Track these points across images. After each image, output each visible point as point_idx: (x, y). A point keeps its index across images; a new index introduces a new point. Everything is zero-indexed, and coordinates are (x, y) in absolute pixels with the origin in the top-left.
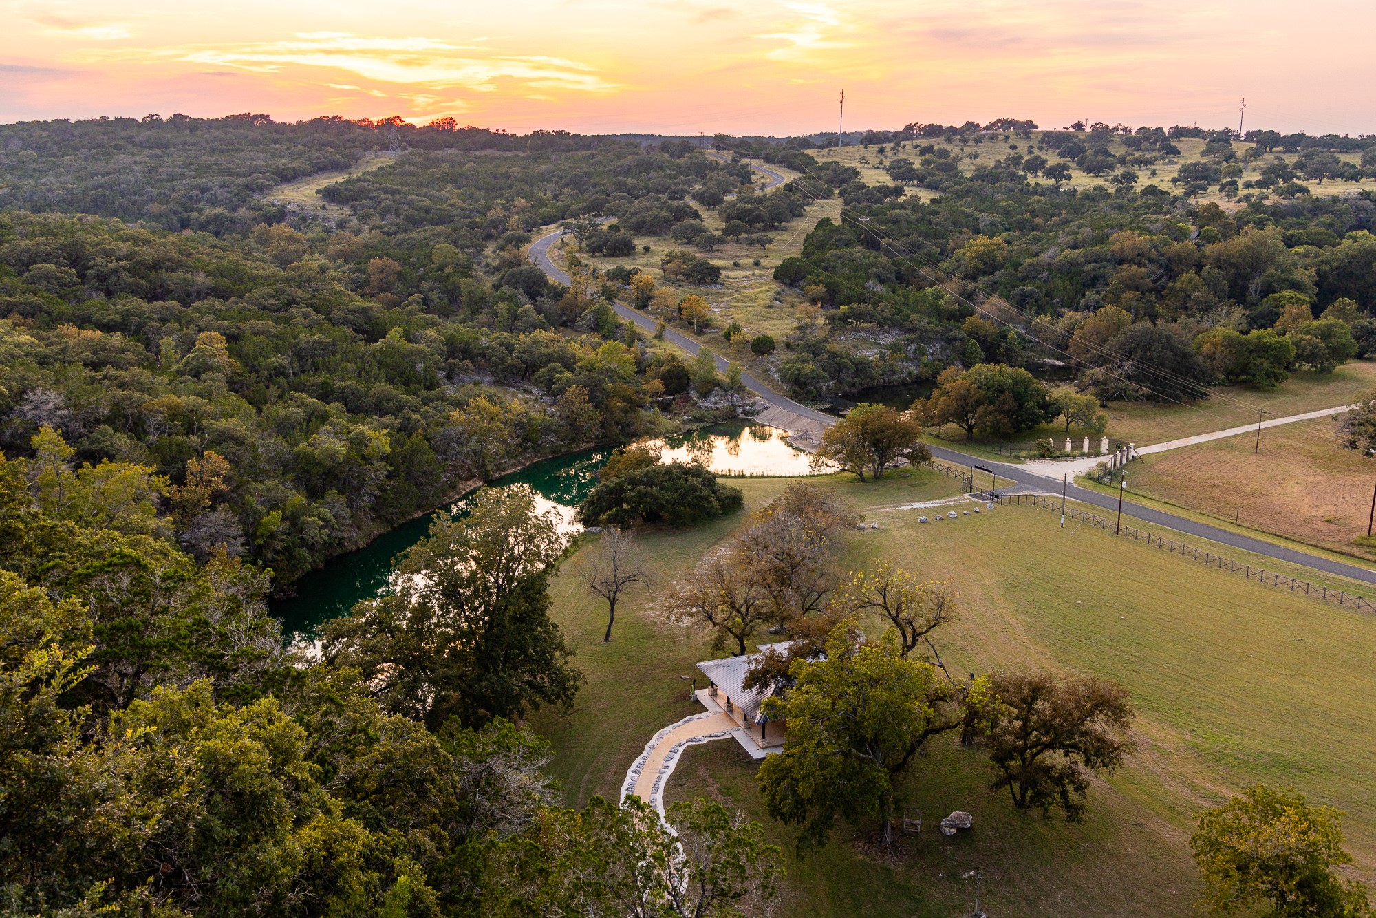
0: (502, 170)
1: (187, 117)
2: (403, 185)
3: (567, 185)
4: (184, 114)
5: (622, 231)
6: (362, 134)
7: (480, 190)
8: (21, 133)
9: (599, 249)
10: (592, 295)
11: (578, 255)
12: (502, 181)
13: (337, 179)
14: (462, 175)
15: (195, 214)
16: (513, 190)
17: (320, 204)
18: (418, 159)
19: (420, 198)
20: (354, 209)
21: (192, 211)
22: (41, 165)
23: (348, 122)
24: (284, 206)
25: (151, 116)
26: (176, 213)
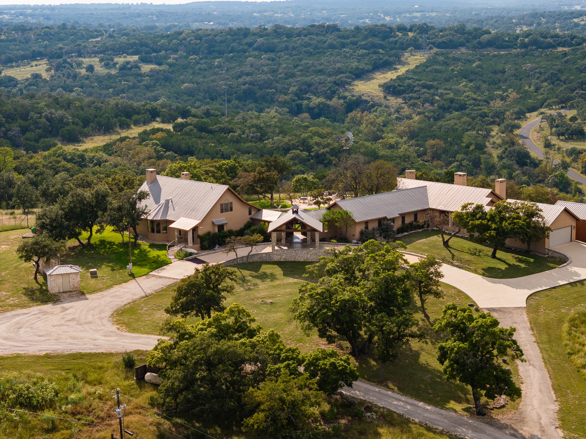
0: (500, 67)
2: (434, 80)
3: (545, 80)
5: (579, 121)
7: (484, 82)
9: (563, 134)
10: (555, 166)
11: (549, 138)
12: (499, 76)
13: (391, 76)
14: (473, 72)
15: (305, 102)
16: (508, 83)
17: (382, 95)
18: (441, 58)
19: (446, 92)
20: (404, 99)
21: (303, 99)
24: (360, 97)
26: (294, 101)
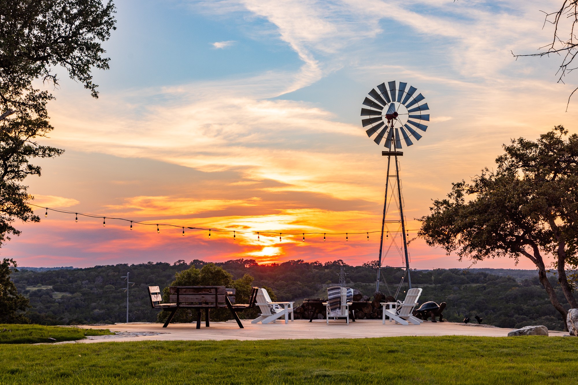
1: (201, 262)
4: (200, 260)
6: (317, 273)
8: (101, 274)
22: (118, 294)
23: (307, 264)
25: (179, 261)
